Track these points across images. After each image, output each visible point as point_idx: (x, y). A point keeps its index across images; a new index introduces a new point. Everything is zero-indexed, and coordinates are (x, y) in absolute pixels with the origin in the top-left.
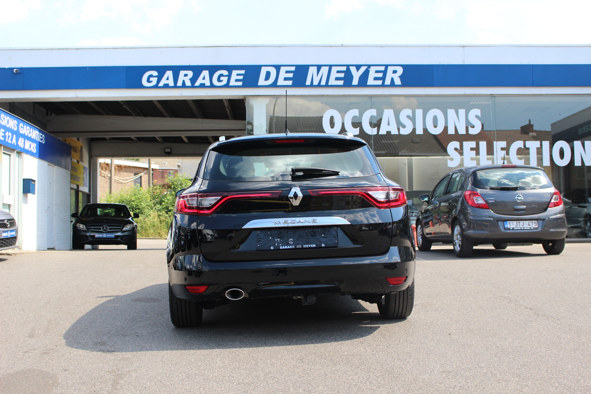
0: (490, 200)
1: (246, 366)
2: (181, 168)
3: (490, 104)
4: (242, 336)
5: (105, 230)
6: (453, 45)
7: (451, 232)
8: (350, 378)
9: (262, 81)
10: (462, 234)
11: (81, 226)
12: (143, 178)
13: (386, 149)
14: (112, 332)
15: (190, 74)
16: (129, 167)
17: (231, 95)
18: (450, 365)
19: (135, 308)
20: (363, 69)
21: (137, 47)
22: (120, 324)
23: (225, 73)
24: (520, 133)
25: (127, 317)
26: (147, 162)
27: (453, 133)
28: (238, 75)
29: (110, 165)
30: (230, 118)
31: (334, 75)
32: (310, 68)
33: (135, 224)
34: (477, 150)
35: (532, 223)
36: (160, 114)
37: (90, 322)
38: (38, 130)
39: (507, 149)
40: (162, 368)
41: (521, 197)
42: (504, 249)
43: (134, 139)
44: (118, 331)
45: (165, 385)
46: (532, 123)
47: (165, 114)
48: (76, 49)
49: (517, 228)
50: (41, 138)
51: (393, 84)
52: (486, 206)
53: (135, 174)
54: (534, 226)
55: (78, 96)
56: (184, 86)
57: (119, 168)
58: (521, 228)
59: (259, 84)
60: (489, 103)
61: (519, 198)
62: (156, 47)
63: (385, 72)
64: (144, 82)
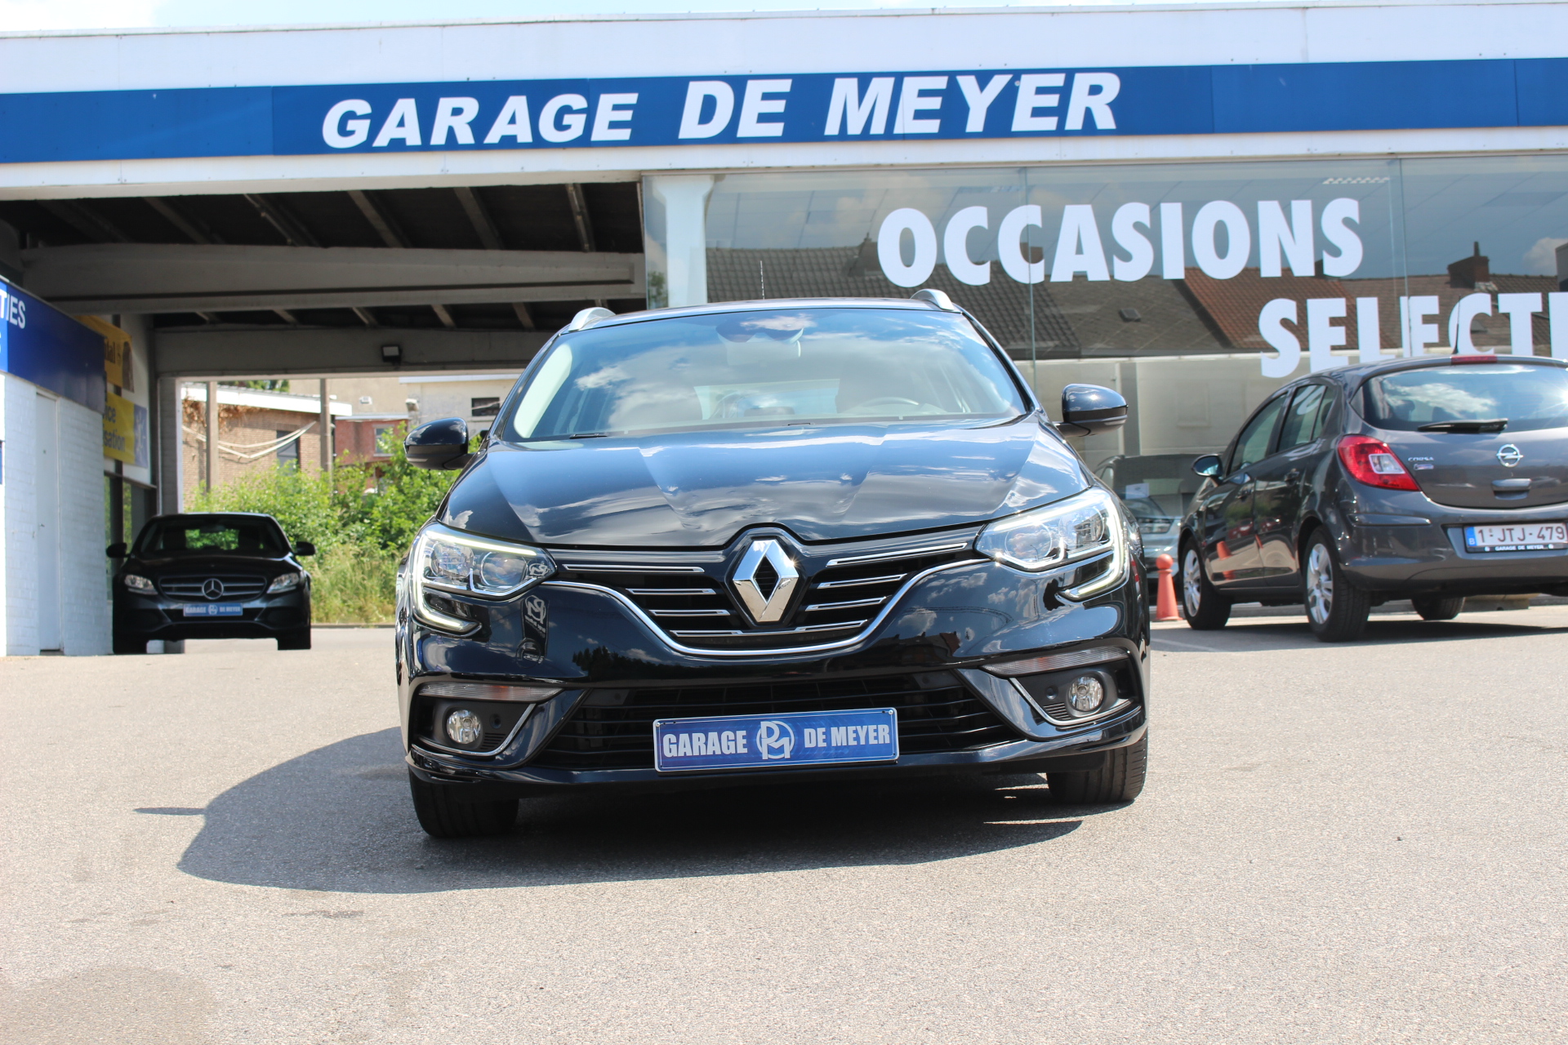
0: (1420, 462)
1: (797, 939)
2: (417, 413)
3: (1386, 182)
4: (750, 860)
5: (212, 594)
6: (1272, 6)
7: (1298, 567)
8: (1141, 963)
9: (690, 126)
10: (1335, 569)
11: (140, 583)
12: (303, 445)
13: (1057, 334)
14: (334, 861)
15: (471, 106)
16: (262, 411)
17: (595, 168)
18: (1437, 921)
19: (378, 796)
20: (998, 84)
21: (305, 28)
22: (350, 840)
23: (578, 101)
24: (1447, 283)
25: (363, 821)
26: (314, 396)
27: (1277, 273)
28: (616, 107)
29: (204, 405)
30: (586, 246)
31: (910, 101)
32: (838, 82)
33: (304, 573)
34: (1349, 322)
35: (1549, 530)
36: (368, 238)
37: (254, 837)
38: (5, 286)
39: (1441, 320)
40: (531, 953)
41: (1514, 450)
42: (1451, 617)
43: (288, 317)
44: (352, 859)
45: (560, 997)
46: (1483, 253)
47: (388, 236)
48: (117, 36)
49: (1506, 546)
50: (14, 310)
51: (1089, 128)
52: (1410, 482)
53: (281, 433)
54: (1555, 540)
55: (128, 181)
56: (452, 144)
57: (231, 415)
58: (1517, 547)
59: (683, 135)
60: (1382, 181)
61: (1510, 456)
62: (362, 25)
63: (1065, 92)
64: (330, 133)
